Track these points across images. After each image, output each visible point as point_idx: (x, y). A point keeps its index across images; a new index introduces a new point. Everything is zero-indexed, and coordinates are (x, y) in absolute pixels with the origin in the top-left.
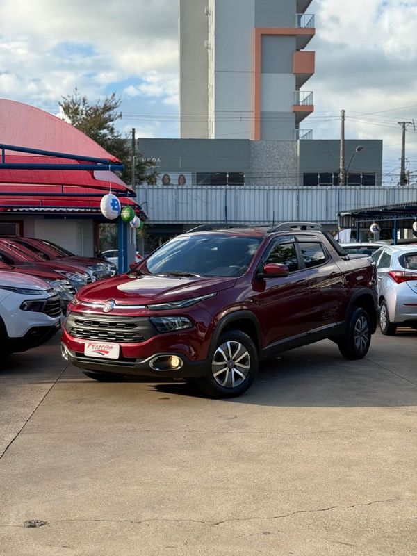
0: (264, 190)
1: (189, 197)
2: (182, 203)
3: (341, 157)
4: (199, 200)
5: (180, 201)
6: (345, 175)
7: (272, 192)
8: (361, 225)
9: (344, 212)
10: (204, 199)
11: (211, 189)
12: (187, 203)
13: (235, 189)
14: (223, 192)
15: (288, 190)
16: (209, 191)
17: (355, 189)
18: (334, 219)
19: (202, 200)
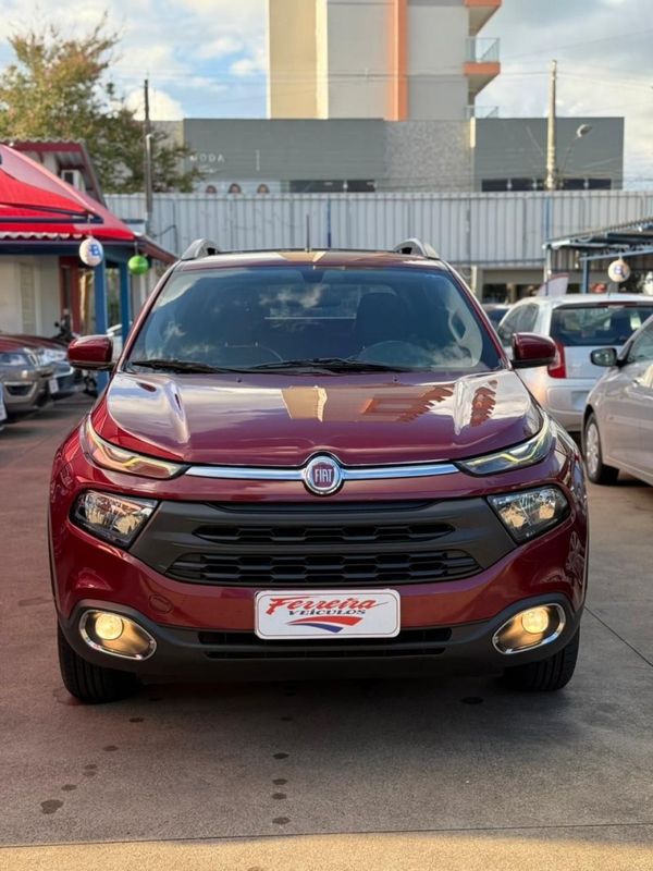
0: (403, 200)
1: (258, 217)
2: (245, 229)
3: (550, 148)
4: (278, 224)
5: (241, 224)
6: (556, 181)
7: (418, 204)
8: (593, 267)
9: (558, 239)
10: (287, 219)
11: (301, 200)
12: (254, 227)
13: (347, 200)
14: (324, 206)
15: (450, 200)
16: (297, 204)
17: (581, 198)
18: (538, 256)
19: (283, 223)
